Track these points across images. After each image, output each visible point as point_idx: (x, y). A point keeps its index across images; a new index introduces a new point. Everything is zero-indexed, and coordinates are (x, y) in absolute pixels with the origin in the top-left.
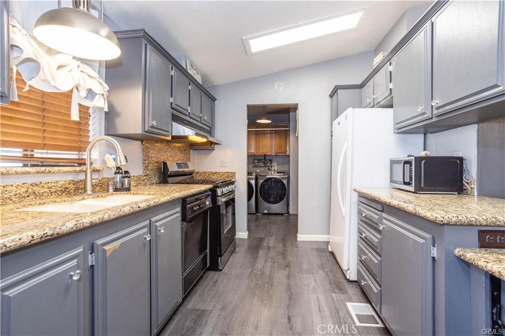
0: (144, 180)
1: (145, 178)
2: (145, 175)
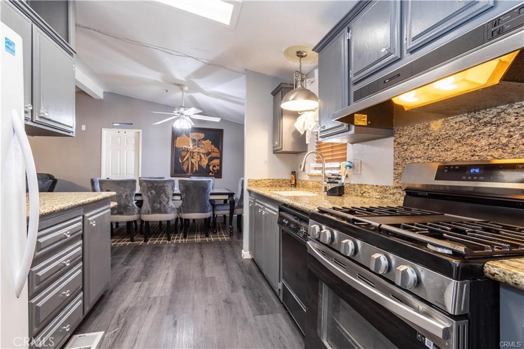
0: (394, 194)
1: (395, 191)
2: (396, 188)
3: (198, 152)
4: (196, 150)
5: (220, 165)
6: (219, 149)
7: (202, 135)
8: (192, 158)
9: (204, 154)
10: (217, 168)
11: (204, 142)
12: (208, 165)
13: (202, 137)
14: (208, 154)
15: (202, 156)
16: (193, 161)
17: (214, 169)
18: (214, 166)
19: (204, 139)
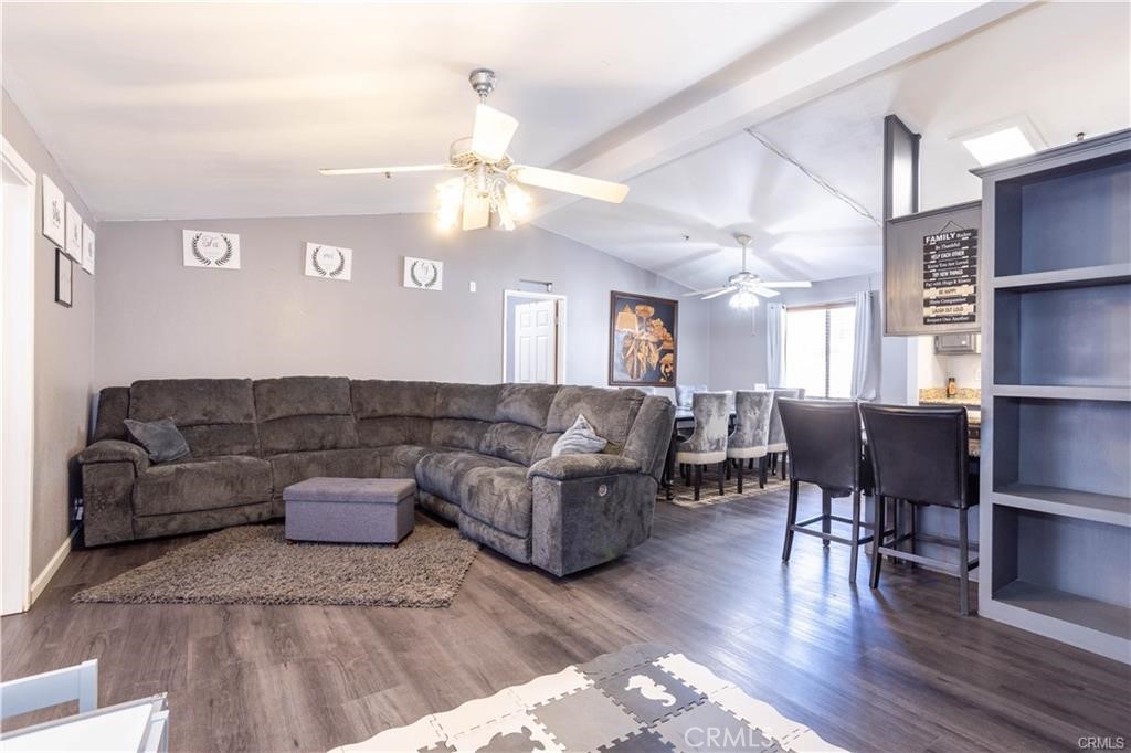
3: (647, 341)
4: (643, 337)
5: (674, 364)
6: (672, 336)
7: (651, 310)
8: (639, 351)
9: (653, 343)
10: (671, 368)
11: (653, 322)
12: (659, 364)
13: (651, 314)
14: (659, 344)
15: (651, 346)
16: (640, 356)
17: (667, 370)
18: (666, 366)
19: (654, 318)
